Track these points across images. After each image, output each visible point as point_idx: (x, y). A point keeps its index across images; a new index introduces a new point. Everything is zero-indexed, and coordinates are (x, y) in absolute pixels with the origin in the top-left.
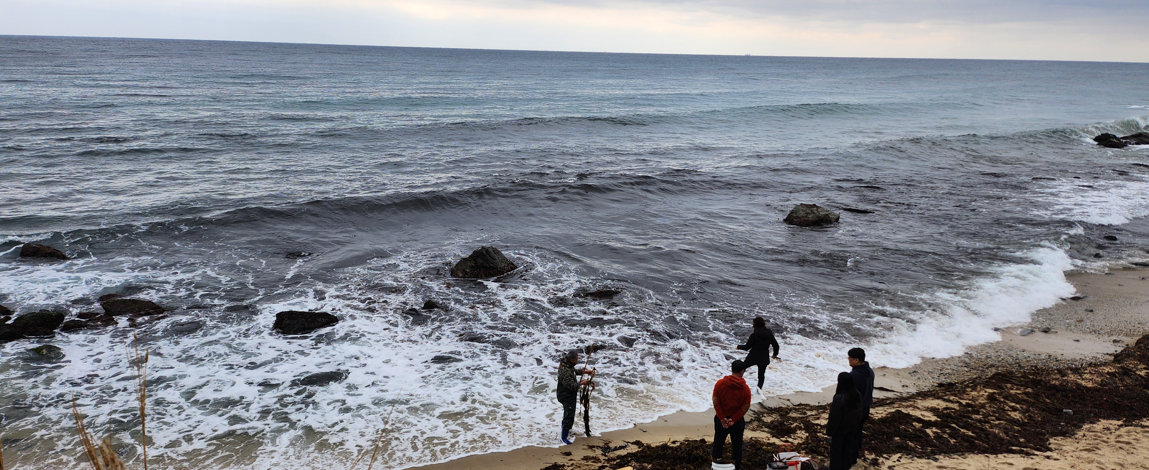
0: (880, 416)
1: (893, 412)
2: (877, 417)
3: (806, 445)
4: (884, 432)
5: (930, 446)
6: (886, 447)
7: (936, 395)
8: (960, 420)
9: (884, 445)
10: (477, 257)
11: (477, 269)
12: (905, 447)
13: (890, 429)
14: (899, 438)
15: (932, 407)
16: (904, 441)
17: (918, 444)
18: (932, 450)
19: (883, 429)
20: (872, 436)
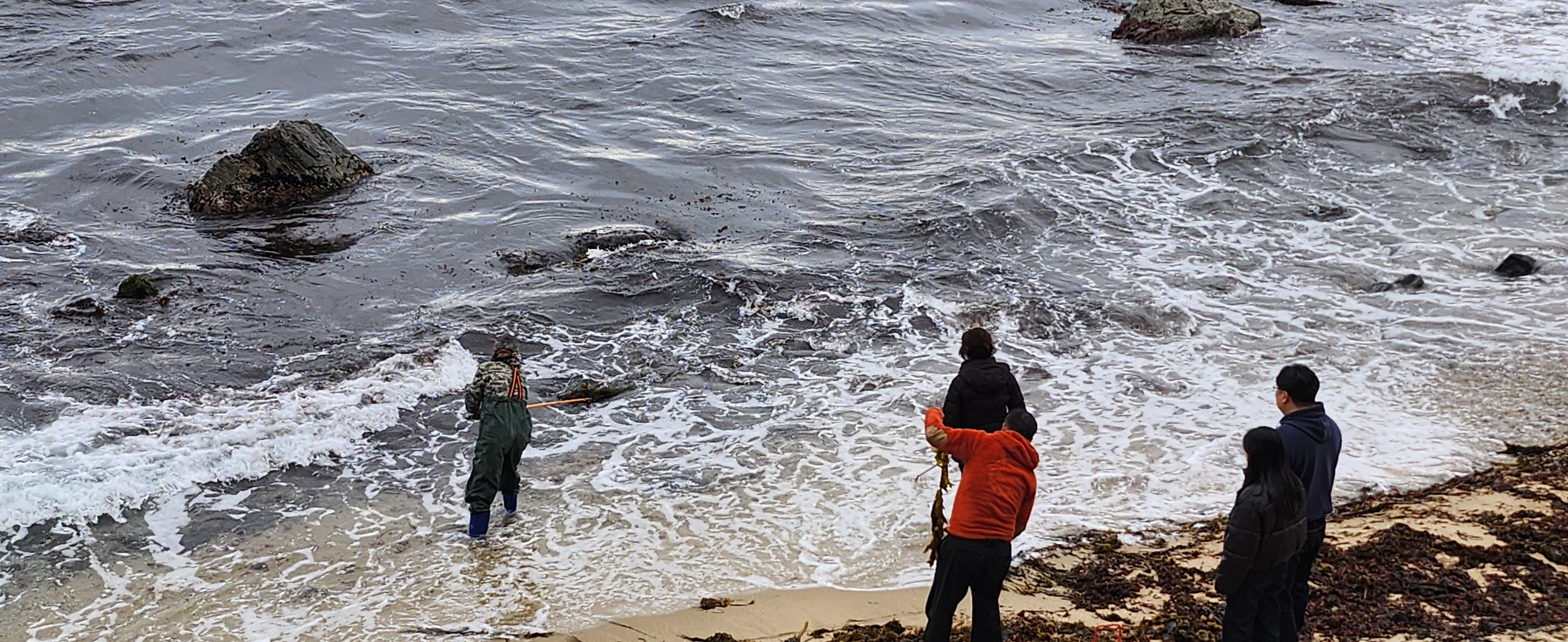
0: (1353, 542)
1: (1385, 531)
2: (1345, 544)
3: (1162, 626)
4: (1364, 581)
5: (1477, 612)
6: (1366, 619)
7: (1497, 481)
8: (1554, 543)
9: (1361, 616)
10: (265, 150)
11: (267, 185)
12: (1415, 618)
13: (1378, 573)
14: (1399, 596)
15: (1486, 512)
16: (1413, 602)
17: (1448, 607)
18: (1481, 622)
19: (1361, 574)
20: (1334, 593)
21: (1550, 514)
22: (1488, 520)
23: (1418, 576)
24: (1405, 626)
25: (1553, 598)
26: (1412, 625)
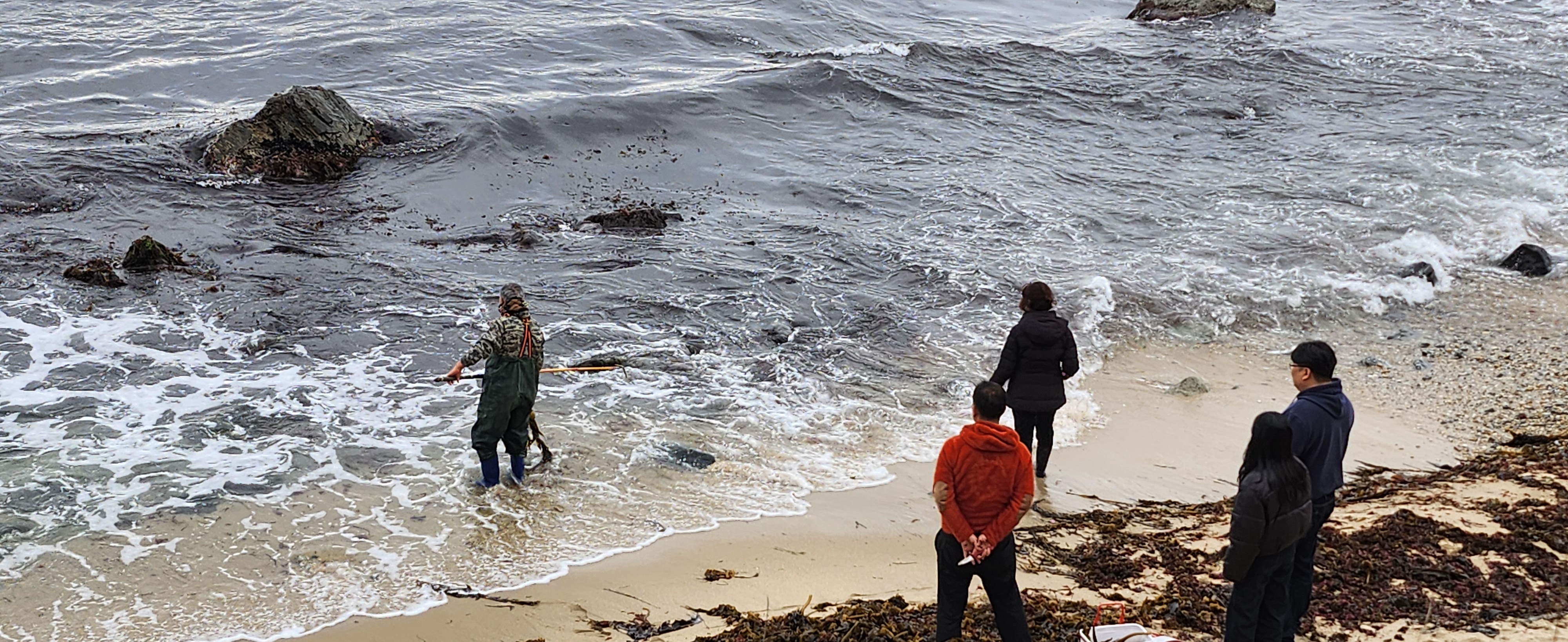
1: (1390, 516)
2: (1349, 528)
3: (1165, 606)
4: (1367, 566)
5: (1479, 599)
6: (1369, 604)
7: (1502, 469)
8: (1557, 532)
9: (1363, 601)
10: (279, 115)
11: (279, 150)
12: (1416, 604)
13: (1382, 559)
14: (1402, 581)
15: (1490, 500)
16: (1416, 588)
17: (1450, 593)
18: (1483, 608)
19: (1364, 558)
20: (1336, 577)
21: (1554, 502)
22: (1493, 508)
23: (1421, 561)
24: (1407, 611)
25: (1555, 586)
26: (1414, 611)
